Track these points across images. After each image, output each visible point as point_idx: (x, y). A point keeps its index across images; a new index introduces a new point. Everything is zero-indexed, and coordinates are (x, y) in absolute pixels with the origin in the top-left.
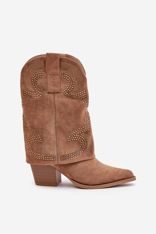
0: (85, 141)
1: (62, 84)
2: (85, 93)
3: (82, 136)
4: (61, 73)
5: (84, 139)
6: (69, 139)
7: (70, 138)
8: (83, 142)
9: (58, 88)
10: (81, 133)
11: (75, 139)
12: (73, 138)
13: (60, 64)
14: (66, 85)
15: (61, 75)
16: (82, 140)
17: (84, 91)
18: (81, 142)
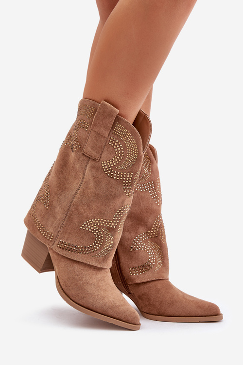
0: (102, 240)
1: (106, 152)
2: (131, 176)
3: (102, 231)
4: (110, 137)
5: (102, 235)
6: (83, 225)
7: (85, 225)
8: (99, 240)
9: (98, 155)
10: (102, 226)
11: (90, 230)
12: (89, 227)
13: (114, 124)
14: (110, 156)
15: (109, 139)
16: (99, 237)
17: (132, 174)
18: (96, 237)
